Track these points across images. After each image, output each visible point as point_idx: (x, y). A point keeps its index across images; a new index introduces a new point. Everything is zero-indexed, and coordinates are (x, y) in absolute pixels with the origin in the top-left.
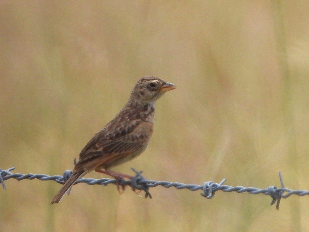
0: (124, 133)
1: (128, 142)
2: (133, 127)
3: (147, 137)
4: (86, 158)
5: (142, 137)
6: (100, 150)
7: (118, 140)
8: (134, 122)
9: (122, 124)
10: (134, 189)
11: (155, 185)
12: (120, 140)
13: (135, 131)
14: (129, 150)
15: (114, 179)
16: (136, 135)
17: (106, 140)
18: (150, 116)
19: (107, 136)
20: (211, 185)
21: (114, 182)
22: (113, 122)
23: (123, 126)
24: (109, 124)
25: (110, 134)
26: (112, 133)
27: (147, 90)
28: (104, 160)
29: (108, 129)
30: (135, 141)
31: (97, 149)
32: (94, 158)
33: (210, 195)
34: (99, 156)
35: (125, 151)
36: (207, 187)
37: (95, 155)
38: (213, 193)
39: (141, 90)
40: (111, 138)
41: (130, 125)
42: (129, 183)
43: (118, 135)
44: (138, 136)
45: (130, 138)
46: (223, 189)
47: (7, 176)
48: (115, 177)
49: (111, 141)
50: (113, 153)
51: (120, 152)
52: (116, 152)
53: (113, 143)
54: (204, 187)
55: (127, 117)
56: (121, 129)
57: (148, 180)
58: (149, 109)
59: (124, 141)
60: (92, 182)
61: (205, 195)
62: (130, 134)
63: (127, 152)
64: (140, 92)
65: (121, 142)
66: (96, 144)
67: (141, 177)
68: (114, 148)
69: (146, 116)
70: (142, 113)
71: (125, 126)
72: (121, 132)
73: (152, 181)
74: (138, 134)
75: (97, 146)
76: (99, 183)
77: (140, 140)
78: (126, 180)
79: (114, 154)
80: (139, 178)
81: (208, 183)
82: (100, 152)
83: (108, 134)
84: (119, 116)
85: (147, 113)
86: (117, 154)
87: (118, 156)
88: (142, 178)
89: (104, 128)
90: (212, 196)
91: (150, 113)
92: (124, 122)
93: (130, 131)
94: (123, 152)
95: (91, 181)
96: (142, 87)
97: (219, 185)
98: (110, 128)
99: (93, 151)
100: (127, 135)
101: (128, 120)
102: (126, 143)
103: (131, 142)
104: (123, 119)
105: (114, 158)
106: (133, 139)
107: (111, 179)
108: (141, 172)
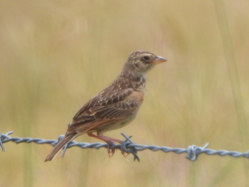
0: (116, 101)
1: (119, 109)
2: (125, 96)
3: (136, 106)
4: (79, 122)
5: (132, 105)
6: (93, 114)
7: (109, 107)
8: (126, 91)
9: (115, 92)
10: (123, 153)
11: (143, 149)
12: (112, 107)
13: (126, 99)
14: (120, 117)
15: (106, 143)
16: (127, 103)
17: (99, 105)
18: (141, 87)
19: (100, 102)
20: (195, 149)
21: (105, 146)
22: (107, 90)
23: (115, 94)
24: (102, 91)
25: (103, 101)
26: (105, 99)
27: (141, 62)
28: (96, 124)
29: (101, 96)
30: (126, 109)
31: (90, 113)
32: (86, 122)
33: (194, 158)
34: (91, 120)
35: (116, 117)
36: (191, 151)
37: (88, 119)
38: (197, 155)
39: (136, 62)
40: (104, 104)
41: (122, 94)
42: (119, 147)
43: (110, 102)
44: (129, 104)
45: (121, 105)
46: (206, 152)
47: (6, 139)
48: (107, 142)
49: (103, 107)
50: (105, 118)
51: (111, 118)
52: (107, 118)
53: (106, 109)
54: (189, 151)
55: (119, 86)
56: (113, 96)
57: (137, 144)
58: (141, 80)
59: (115, 108)
60: (85, 146)
61: (190, 158)
62: (122, 102)
63: (118, 118)
64: (134, 64)
65: (113, 109)
66: (90, 109)
67: (130, 141)
68: (106, 113)
69: (137, 86)
70: (134, 84)
71: (117, 94)
72: (113, 99)
73: (140, 145)
74: (130, 102)
75: (90, 110)
76: (91, 147)
77: (131, 108)
78: (117, 144)
79: (105, 120)
80: (128, 142)
81: (192, 147)
82: (92, 116)
83: (101, 100)
84: (113, 85)
85: (139, 83)
86: (109, 119)
87: (109, 121)
88: (131, 143)
89: (98, 95)
90: (196, 159)
91: (141, 84)
92: (117, 90)
93: (121, 99)
94: (114, 118)
95: (83, 145)
96: (136, 60)
97: (203, 149)
98: (104, 95)
99: (87, 115)
100: (118, 103)
101: (121, 89)
102: (117, 110)
103: (122, 109)
104: (116, 87)
105: (105, 123)
106: (124, 107)
107: (103, 143)
108: (130, 137)
